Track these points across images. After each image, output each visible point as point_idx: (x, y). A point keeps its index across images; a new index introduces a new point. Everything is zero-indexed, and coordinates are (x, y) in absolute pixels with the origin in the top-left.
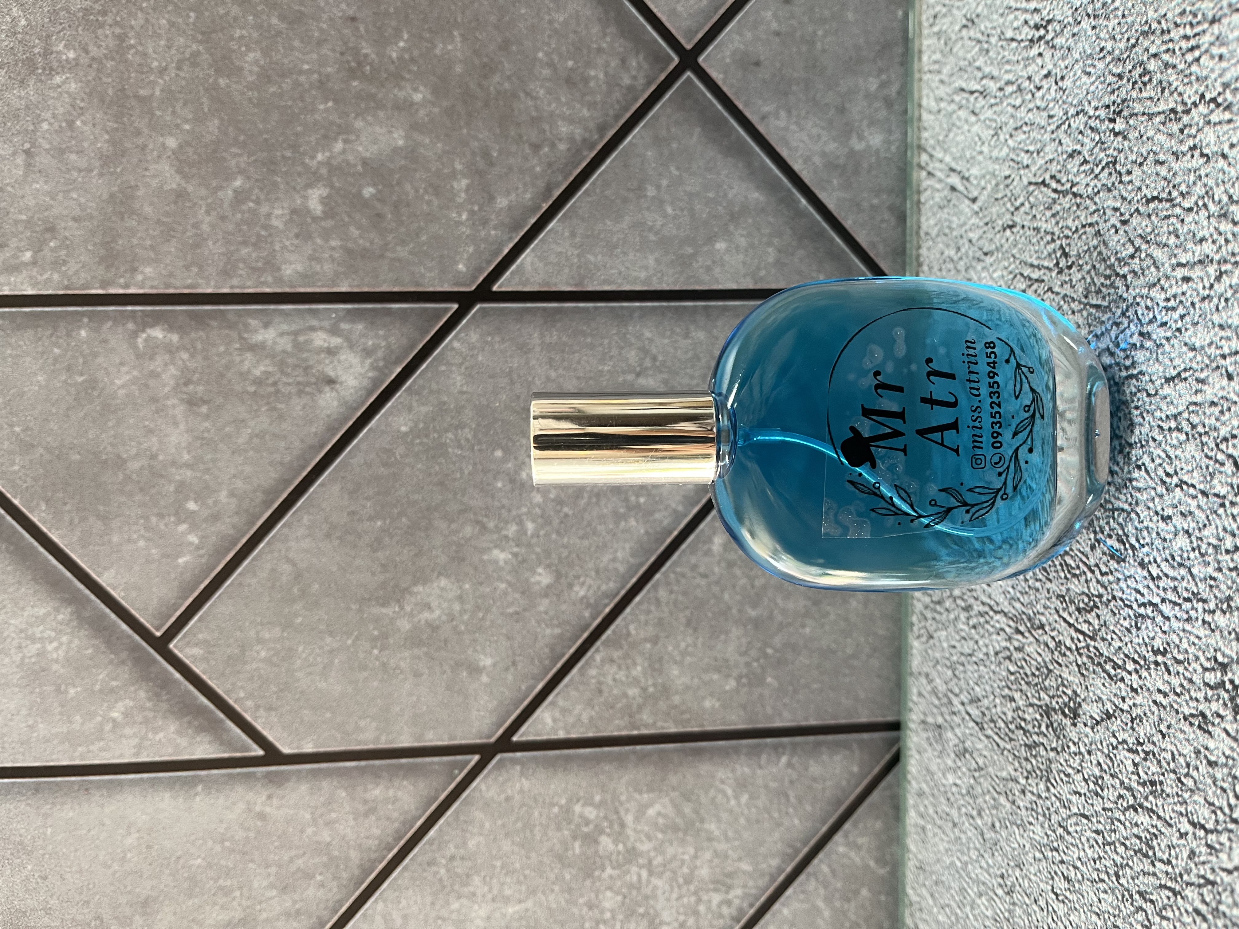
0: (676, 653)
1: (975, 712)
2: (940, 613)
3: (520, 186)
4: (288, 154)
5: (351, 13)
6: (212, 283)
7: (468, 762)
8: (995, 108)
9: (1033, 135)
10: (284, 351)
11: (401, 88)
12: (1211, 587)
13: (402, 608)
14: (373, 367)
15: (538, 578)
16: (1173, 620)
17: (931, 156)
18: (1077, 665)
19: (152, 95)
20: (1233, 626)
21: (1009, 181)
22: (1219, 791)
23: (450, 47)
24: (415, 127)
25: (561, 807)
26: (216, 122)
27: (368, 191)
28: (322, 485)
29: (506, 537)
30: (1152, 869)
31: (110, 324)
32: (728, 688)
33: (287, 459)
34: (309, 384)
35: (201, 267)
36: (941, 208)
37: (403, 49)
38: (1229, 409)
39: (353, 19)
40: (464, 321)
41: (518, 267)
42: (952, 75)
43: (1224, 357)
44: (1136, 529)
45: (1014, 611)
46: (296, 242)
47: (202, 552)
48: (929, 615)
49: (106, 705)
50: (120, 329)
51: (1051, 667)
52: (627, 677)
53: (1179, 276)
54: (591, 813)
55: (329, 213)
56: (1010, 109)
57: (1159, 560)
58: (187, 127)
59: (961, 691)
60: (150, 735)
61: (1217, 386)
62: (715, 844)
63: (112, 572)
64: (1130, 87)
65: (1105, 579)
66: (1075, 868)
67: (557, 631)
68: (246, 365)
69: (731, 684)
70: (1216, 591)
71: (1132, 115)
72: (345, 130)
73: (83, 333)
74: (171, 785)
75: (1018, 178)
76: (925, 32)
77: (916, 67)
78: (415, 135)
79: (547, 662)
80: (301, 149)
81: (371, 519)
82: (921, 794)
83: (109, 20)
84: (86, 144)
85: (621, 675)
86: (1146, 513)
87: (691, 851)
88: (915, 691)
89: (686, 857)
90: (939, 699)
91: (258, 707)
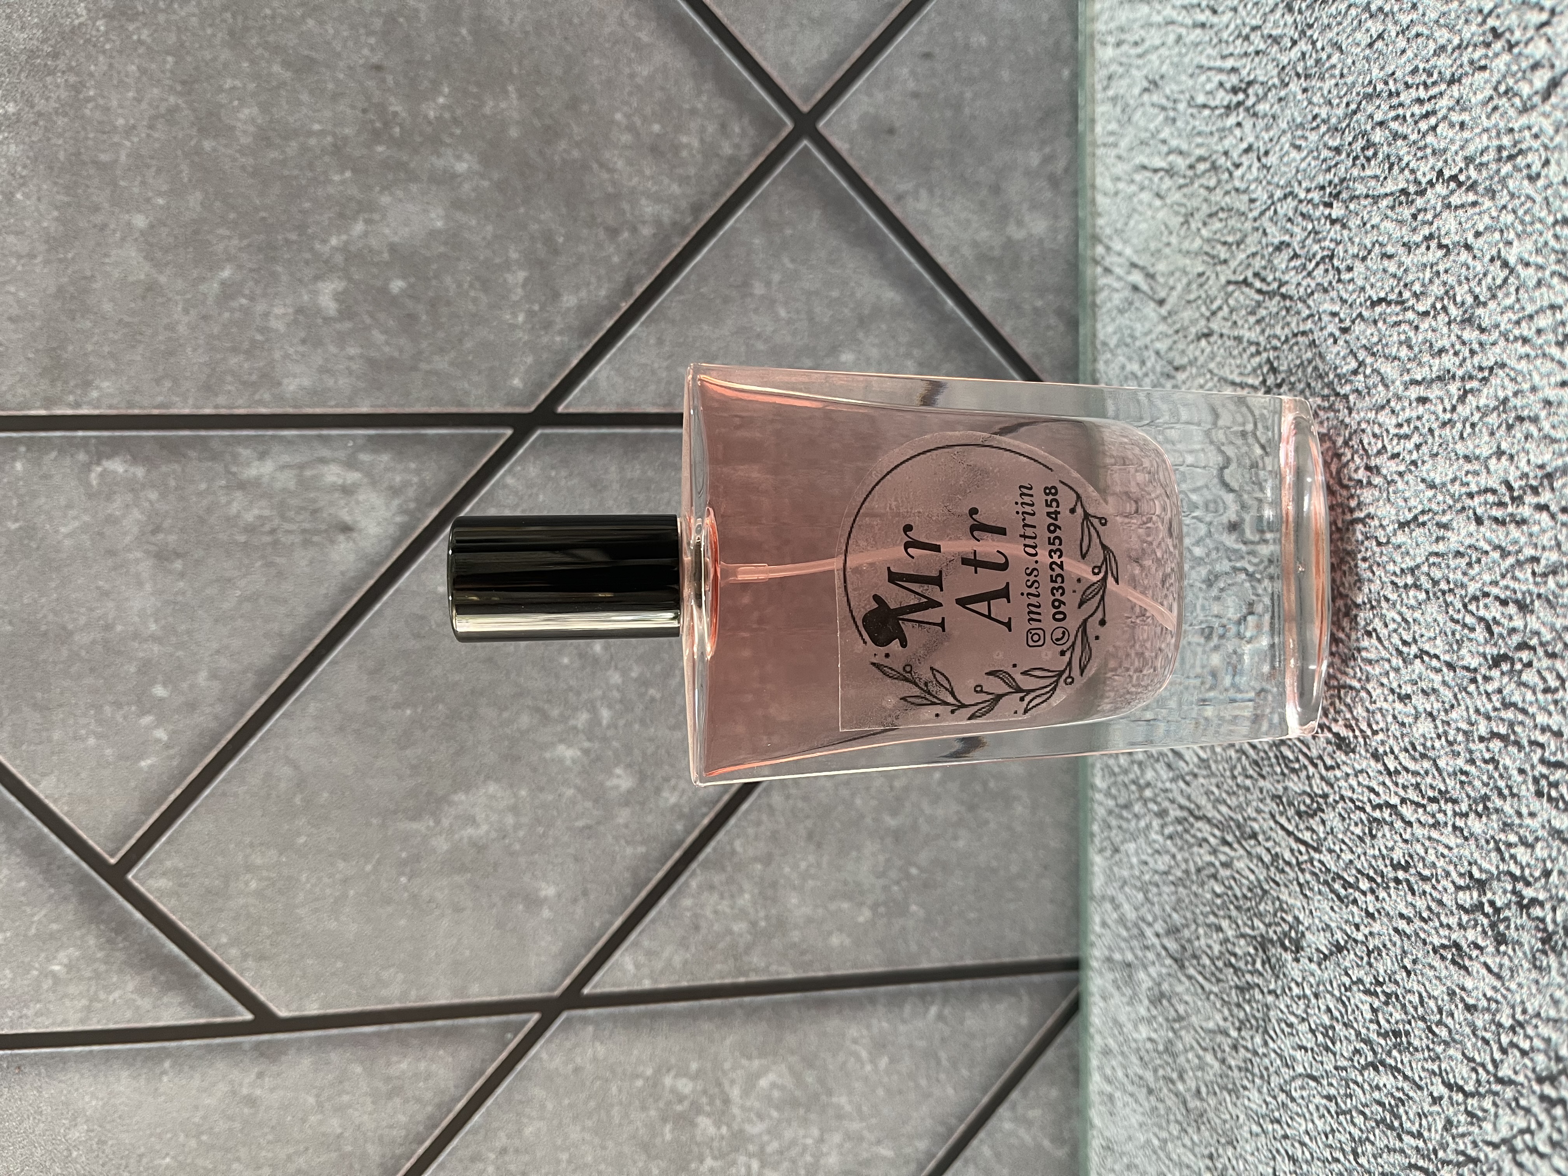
0: (794, 876)
1: (1172, 945)
2: (1128, 820)
3: (593, 280)
4: (293, 237)
5: (375, 60)
6: (191, 401)
7: (525, 1022)
8: (1185, 190)
9: (1232, 222)
10: (284, 490)
11: (439, 156)
12: (1462, 783)
13: (438, 822)
14: (403, 511)
15: (615, 781)
16: (1415, 825)
17: (1108, 249)
18: (1300, 885)
19: (116, 161)
20: (1491, 832)
21: (1203, 279)
22: (1479, 1043)
23: (503, 105)
24: (458, 204)
25: (647, 1079)
26: (199, 195)
27: (397, 285)
28: (333, 663)
29: (575, 728)
30: (1398, 1144)
31: (54, 454)
32: (861, 919)
33: (288, 629)
34: (317, 532)
35: (175, 381)
36: (1121, 312)
37: (443, 107)
38: (1479, 561)
39: (378, 68)
40: (521, 452)
41: (590, 382)
42: (1132, 149)
43: (1471, 495)
44: (1368, 710)
45: (1219, 817)
46: (301, 349)
47: (172, 752)
48: (1114, 822)
49: (43, 955)
50: (68, 461)
51: (1266, 887)
52: (732, 907)
53: (1413, 396)
54: (685, 1086)
55: (346, 313)
56: (1202, 191)
57: (1396, 750)
58: (161, 201)
59: (1155, 919)
60: (102, 995)
61: (1463, 532)
62: (846, 1123)
63: (53, 779)
64: (1350, 163)
65: (1330, 775)
66: (1303, 1144)
67: (642, 849)
68: (235, 508)
69: (865, 915)
70: (1469, 789)
71: (1352, 198)
72: (367, 207)
73: (19, 466)
74: (129, 1060)
75: (1213, 276)
76: (1099, 96)
77: (1089, 138)
78: (458, 215)
79: (628, 891)
80: (310, 231)
81: (397, 706)
82: (1107, 1052)
83: (62, 64)
84: (27, 224)
85: (725, 906)
86: (1379, 691)
87: (815, 1132)
88: (1097, 919)
89: (809, 1141)
90: (1127, 929)
91: (245, 956)
